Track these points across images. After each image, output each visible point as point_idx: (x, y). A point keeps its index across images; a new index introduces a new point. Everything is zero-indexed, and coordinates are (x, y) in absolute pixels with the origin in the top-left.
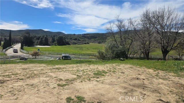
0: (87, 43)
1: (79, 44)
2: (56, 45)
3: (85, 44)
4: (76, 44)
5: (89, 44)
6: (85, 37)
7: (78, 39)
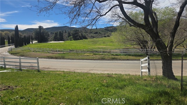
0: (107, 37)
1: (97, 38)
2: (71, 40)
3: (105, 37)
4: (94, 37)
5: (110, 37)
6: (108, 30)
7: (99, 32)
